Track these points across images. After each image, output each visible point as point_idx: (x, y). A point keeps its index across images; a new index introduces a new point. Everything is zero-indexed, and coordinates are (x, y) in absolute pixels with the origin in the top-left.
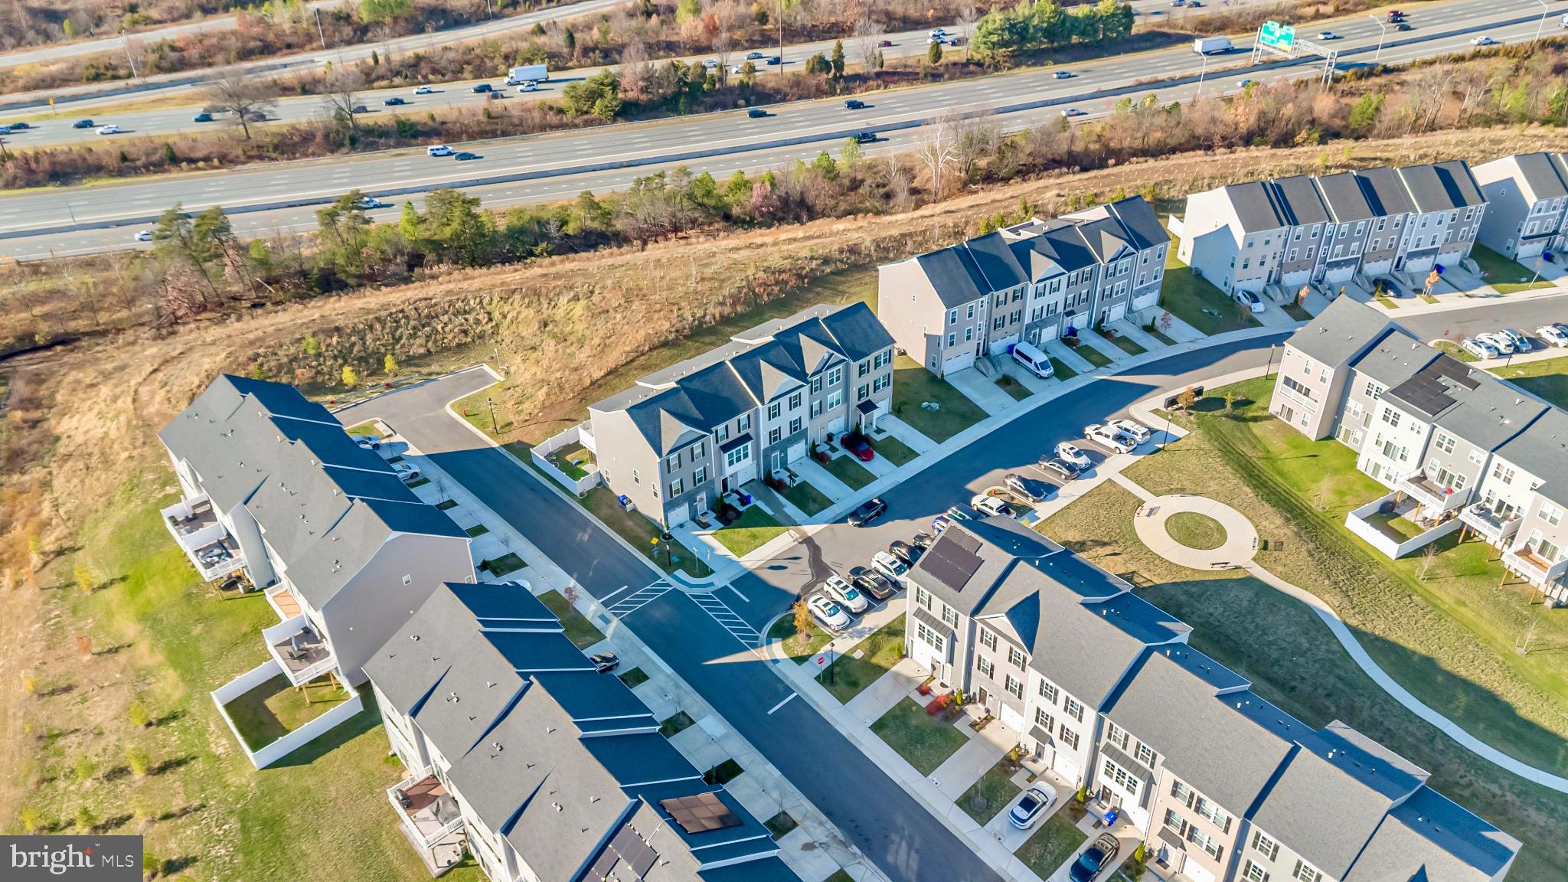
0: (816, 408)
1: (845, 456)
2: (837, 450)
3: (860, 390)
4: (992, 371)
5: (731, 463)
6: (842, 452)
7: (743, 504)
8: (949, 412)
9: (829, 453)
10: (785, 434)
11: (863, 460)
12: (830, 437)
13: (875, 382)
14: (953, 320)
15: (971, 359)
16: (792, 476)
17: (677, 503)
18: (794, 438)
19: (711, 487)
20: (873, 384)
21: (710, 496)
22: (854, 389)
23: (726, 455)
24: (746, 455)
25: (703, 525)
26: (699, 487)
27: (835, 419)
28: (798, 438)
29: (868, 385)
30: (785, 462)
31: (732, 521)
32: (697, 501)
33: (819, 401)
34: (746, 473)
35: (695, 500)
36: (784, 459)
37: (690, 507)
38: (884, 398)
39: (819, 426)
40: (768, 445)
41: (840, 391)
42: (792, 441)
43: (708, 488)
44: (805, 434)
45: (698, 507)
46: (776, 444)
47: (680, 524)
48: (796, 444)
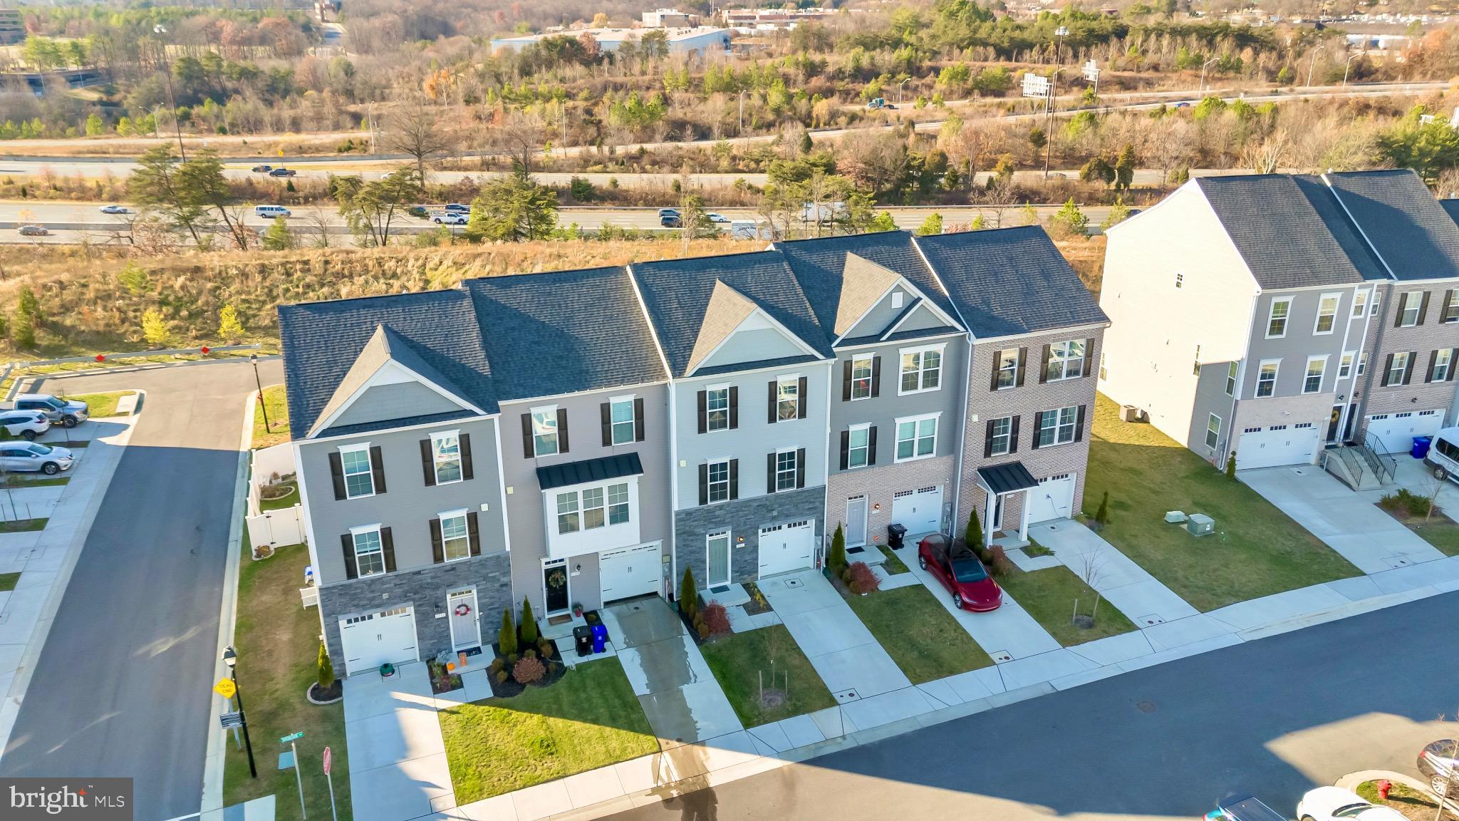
0: (858, 441)
1: (920, 588)
2: (906, 569)
3: (991, 427)
4: (1369, 479)
5: (567, 525)
6: (917, 575)
7: (582, 649)
8: (1238, 542)
9: (880, 572)
10: (753, 486)
11: (965, 606)
12: (895, 537)
13: (1039, 418)
14: (1277, 326)
15: (1310, 442)
16: (757, 605)
17: (374, 598)
18: (780, 506)
19: (499, 580)
20: (1032, 422)
21: (492, 604)
22: (975, 418)
23: (551, 495)
24: (620, 515)
25: (443, 682)
26: (453, 569)
27: (915, 492)
28: (793, 510)
29: (1016, 420)
30: (748, 568)
31: (522, 686)
32: (445, 609)
33: (867, 426)
34: (630, 569)
35: (439, 606)
36: (747, 557)
37: (423, 620)
38: (1063, 471)
39: (866, 497)
40: (694, 503)
41: (936, 416)
42: (775, 513)
43: (485, 578)
44: (817, 504)
45: (448, 629)
46: (721, 507)
47: (386, 666)
48: (789, 526)
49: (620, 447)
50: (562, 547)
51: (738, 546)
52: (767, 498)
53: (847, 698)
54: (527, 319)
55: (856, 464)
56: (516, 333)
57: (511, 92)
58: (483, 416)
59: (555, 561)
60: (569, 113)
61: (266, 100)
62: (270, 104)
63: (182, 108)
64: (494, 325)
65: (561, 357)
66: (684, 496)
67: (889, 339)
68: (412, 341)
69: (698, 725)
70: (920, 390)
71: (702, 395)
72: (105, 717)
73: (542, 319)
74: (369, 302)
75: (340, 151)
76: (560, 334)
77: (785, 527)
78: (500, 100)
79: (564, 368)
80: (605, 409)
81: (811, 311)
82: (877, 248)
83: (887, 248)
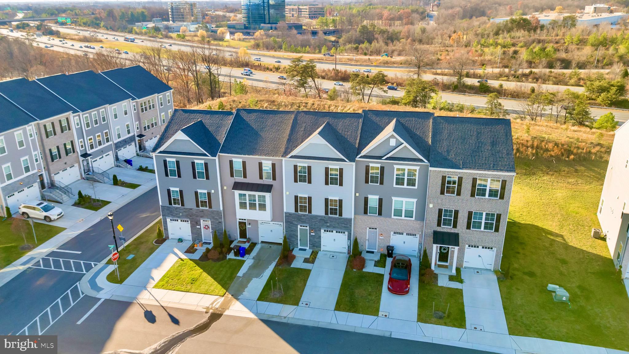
0: (373, 203)
1: (381, 275)
2: (383, 266)
3: (440, 212)
5: (243, 206)
6: (385, 270)
11: (391, 290)
13: (470, 214)
16: (309, 260)
17: (177, 214)
18: (331, 222)
19: (218, 220)
20: (466, 215)
21: (216, 228)
22: (431, 206)
23: (237, 193)
24: (263, 207)
25: (190, 250)
26: (203, 211)
27: (405, 234)
28: (337, 225)
29: (457, 212)
30: (316, 245)
31: (209, 259)
32: (200, 225)
33: (377, 197)
34: (271, 231)
35: (198, 223)
36: (316, 240)
37: (193, 227)
38: (490, 246)
39: (377, 229)
40: (292, 211)
41: (415, 200)
42: (328, 224)
43: (213, 218)
44: (348, 226)
45: (201, 232)
46: (304, 215)
47: (179, 239)
48: (337, 232)
49: (266, 181)
50: (243, 214)
51: (311, 234)
52: (325, 217)
53: (304, 305)
54: (248, 126)
55: (372, 213)
56: (242, 130)
57: (485, 42)
58: (210, 157)
59: (242, 219)
60: (504, 53)
61: (386, 42)
62: (387, 44)
63: (356, 45)
64: (236, 126)
65: (250, 142)
66: (289, 207)
67: (386, 159)
69: (244, 293)
70: (405, 186)
71: (295, 167)
73: (254, 126)
75: (401, 64)
76: (256, 133)
77: (334, 232)
78: (480, 46)
79: (249, 146)
80: (260, 164)
81: (358, 141)
82: (411, 119)
83: (416, 119)
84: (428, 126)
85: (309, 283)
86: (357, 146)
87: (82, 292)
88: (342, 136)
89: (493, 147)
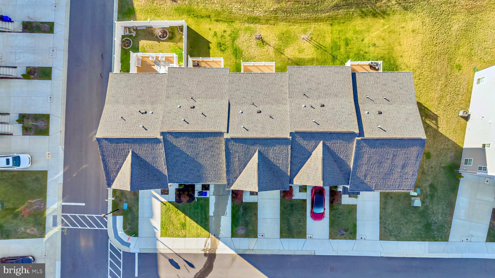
1: (305, 201)
53: (261, 237)
54: (182, 153)
56: (178, 158)
64: (170, 153)
65: (192, 170)
68: (142, 158)
69: (221, 232)
72: (84, 167)
73: (188, 153)
74: (127, 140)
76: (193, 160)
79: (192, 174)
81: (289, 170)
82: (336, 141)
83: (341, 141)
84: (351, 149)
85: (259, 217)
86: (289, 174)
87: (118, 249)
88: (275, 165)
89: (403, 169)
